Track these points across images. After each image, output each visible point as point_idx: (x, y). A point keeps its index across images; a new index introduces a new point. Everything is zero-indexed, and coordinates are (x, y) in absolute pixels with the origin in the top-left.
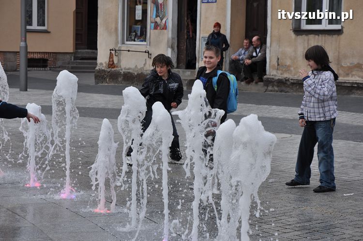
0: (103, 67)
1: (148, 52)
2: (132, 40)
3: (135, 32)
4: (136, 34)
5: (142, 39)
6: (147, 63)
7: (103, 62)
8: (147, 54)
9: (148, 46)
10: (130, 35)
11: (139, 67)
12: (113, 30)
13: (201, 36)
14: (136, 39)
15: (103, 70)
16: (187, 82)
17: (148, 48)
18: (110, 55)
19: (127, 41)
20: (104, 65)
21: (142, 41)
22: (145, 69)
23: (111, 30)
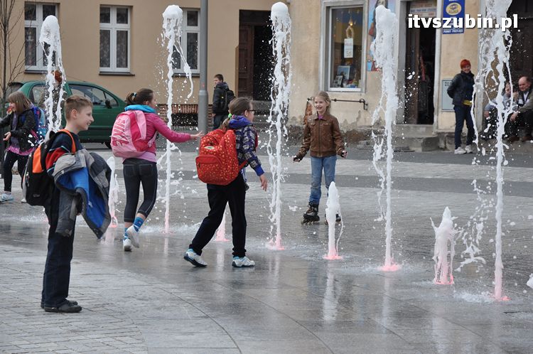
0: (297, 122)
1: (364, 102)
2: (338, 86)
3: (342, 74)
4: (344, 77)
5: (353, 84)
6: (362, 116)
7: (297, 116)
8: (362, 103)
9: (363, 94)
10: (335, 79)
11: (349, 122)
12: (311, 73)
13: (441, 79)
14: (344, 84)
15: (296, 127)
16: (422, 141)
17: (363, 97)
18: (307, 107)
19: (331, 87)
20: (299, 120)
21: (354, 87)
22: (359, 124)
23: (309, 72)
